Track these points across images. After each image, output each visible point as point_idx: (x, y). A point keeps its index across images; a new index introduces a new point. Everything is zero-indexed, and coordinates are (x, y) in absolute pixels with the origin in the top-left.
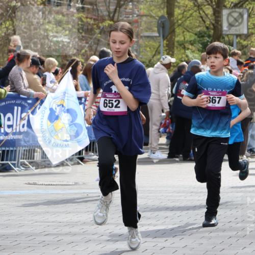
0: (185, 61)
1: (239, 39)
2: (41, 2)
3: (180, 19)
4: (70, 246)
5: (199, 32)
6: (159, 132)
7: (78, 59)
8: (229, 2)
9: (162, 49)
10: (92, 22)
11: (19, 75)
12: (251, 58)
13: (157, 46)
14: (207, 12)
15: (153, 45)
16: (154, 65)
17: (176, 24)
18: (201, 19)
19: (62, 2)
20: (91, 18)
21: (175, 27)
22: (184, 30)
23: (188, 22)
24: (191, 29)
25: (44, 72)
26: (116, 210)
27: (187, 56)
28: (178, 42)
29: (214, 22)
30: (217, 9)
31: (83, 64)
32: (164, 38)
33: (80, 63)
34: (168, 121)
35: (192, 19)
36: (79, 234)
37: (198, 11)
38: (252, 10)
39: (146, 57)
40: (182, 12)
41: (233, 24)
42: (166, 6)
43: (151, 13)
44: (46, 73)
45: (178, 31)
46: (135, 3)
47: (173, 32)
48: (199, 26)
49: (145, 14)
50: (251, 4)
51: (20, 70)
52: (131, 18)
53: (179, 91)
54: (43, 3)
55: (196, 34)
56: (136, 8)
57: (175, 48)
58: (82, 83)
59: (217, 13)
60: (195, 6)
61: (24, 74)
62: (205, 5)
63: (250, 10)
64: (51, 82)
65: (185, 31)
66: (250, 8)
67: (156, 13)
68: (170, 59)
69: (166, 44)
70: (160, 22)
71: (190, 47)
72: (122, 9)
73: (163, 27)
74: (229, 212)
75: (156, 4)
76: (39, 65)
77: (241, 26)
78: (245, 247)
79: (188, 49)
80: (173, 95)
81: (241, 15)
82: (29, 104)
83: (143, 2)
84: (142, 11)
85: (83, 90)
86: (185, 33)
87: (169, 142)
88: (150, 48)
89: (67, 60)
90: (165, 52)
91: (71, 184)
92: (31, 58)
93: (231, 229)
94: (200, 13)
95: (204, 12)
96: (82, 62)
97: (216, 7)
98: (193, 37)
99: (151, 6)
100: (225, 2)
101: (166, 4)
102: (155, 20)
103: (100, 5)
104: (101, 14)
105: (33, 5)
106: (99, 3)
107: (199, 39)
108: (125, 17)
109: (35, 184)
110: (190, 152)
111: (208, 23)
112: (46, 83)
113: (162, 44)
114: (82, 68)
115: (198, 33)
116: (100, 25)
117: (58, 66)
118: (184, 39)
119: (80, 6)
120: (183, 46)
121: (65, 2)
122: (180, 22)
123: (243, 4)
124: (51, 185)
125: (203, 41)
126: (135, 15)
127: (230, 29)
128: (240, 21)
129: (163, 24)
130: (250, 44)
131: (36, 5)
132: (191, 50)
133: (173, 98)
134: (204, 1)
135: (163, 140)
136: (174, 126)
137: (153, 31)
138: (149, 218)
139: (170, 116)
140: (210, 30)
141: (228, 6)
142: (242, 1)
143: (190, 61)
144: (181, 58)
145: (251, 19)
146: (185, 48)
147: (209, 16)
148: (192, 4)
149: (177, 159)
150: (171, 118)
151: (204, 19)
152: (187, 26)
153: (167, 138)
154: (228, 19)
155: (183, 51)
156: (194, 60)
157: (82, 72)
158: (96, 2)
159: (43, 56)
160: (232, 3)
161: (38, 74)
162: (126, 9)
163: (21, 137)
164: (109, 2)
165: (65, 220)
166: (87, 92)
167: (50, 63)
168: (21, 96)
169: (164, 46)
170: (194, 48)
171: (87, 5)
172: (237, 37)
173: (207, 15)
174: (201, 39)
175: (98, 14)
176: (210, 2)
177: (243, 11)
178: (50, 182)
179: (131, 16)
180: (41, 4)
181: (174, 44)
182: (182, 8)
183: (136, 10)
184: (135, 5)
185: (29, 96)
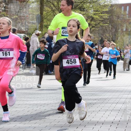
3: (46, 16)
9: (38, 28)
17: (44, 18)
22: (47, 20)
23: (49, 17)
24: (50, 20)
28: (44, 25)
35: (51, 16)
40: (47, 13)
45: (45, 21)
47: (42, 21)
57: (43, 28)
60: (52, 10)
62: (56, 11)
68: (38, 32)
69: (40, 26)
86: (47, 22)
94: (54, 14)
101: (40, 9)
110: (48, 71)
113: (38, 26)
118: (47, 24)
119: (4, 9)
122: (45, 17)
148: (50, 10)
152: (48, 19)
176: (58, 9)
181: (43, 26)
182: (46, 11)
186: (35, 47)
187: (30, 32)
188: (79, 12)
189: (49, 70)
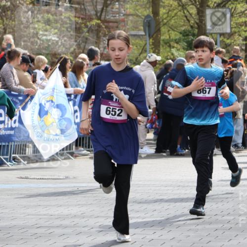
0: (170, 59)
1: (222, 38)
2: (31, 1)
3: (165, 19)
4: (62, 238)
5: (184, 30)
6: (146, 127)
7: (67, 57)
8: (212, 2)
9: (148, 47)
10: (80, 21)
11: (10, 72)
12: (234, 56)
13: (143, 45)
14: (191, 12)
15: (140, 44)
16: (141, 62)
17: (162, 23)
18: (185, 19)
19: (50, 1)
20: (79, 18)
21: (161, 26)
22: (169, 29)
23: (173, 21)
24: (176, 28)
25: (34, 70)
26: (106, 203)
27: (172, 54)
28: (163, 40)
29: (198, 21)
30: (201, 9)
31: (71, 62)
32: (150, 36)
33: (69, 60)
34: (154, 117)
35: (177, 19)
36: (71, 227)
37: (182, 11)
38: (234, 10)
39: (132, 55)
40: (167, 11)
41: (216, 23)
42: (151, 6)
43: (137, 12)
44: (36, 71)
45: (164, 29)
46: (122, 3)
47: (158, 30)
48: (184, 25)
49: (131, 13)
50: (233, 4)
51: (11, 67)
52: (118, 18)
53: (165, 88)
54: (32, 3)
55: (181, 33)
56: (122, 8)
57: (161, 46)
58: (71, 80)
59: (201, 13)
60: (180, 5)
61: (15, 71)
62: (189, 5)
63: (233, 10)
64: (41, 79)
65: (171, 29)
66: (232, 8)
67: (141, 13)
68: (156, 57)
69: (152, 43)
70: (145, 21)
71: (175, 45)
72: (109, 9)
73: (149, 26)
74: (214, 206)
75: (141, 3)
76: (29, 62)
77: (224, 25)
78: (231, 240)
79: (173, 47)
80: (159, 92)
81: (224, 15)
82: (20, 100)
83: (129, 1)
84: (128, 10)
85: (72, 87)
86: (170, 32)
87: (156, 138)
88: (137, 46)
89: (57, 58)
90: (151, 50)
91: (62, 178)
92: (21, 55)
93: (217, 222)
94: (184, 13)
95: (188, 11)
96: (71, 60)
97: (200, 7)
98: (178, 36)
99: (137, 6)
100: (209, 1)
101: (151, 4)
102: (141, 19)
103: (87, 4)
104: (89, 14)
105: (23, 5)
106: (86, 2)
107: (183, 38)
108: (112, 16)
109: (27, 178)
110: (177, 147)
111: (192, 22)
112: (36, 80)
113: (148, 42)
114: (71, 65)
115: (183, 32)
116: (88, 23)
117: (47, 64)
118: (170, 37)
119: (68, 5)
120: (168, 44)
121: (54, 2)
122: (165, 21)
123: (225, 4)
124: (43, 179)
125: (187, 40)
126: (122, 15)
127: (213, 28)
128: (223, 20)
129: (149, 23)
130: (233, 43)
131: (25, 5)
132: (176, 48)
133: (159, 95)
134: (188, 1)
135: (151, 136)
136: (161, 122)
137: (140, 30)
138: (138, 212)
139: (157, 113)
140: (194, 29)
141: (212, 5)
142: (224, 1)
143: (176, 59)
144: (167, 56)
145: (234, 19)
146: (170, 46)
147: (193, 16)
148: (176, 4)
149: (164, 154)
150: (158, 115)
151: (188, 18)
152: (172, 25)
153: (154, 133)
154: (211, 18)
155: (168, 49)
156: (179, 58)
157: (71, 70)
158: (83, 1)
159: (33, 54)
160: (215, 3)
161: (28, 71)
162: (113, 8)
163: (12, 132)
164: (96, 2)
165: (57, 213)
166: (76, 88)
167: (40, 61)
168: (12, 92)
169: (150, 45)
170: (179, 47)
171: (75, 4)
172: (220, 36)
173: (191, 14)
174: (186, 38)
175: (86, 13)
176: (194, 2)
177: (226, 11)
178: (42, 176)
179: (117, 15)
180: (30, 3)
181: (159, 42)
182: (167, 8)
183: (122, 9)
184: (122, 5)
185: (20, 93)
186: (149, 93)
187: (131, 58)
188: (244, 6)
189: (179, 146)
